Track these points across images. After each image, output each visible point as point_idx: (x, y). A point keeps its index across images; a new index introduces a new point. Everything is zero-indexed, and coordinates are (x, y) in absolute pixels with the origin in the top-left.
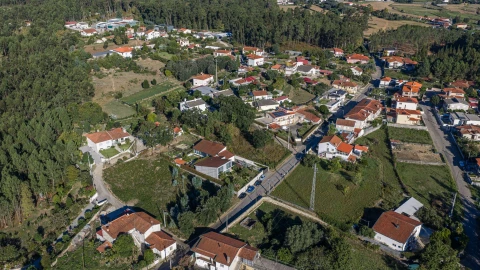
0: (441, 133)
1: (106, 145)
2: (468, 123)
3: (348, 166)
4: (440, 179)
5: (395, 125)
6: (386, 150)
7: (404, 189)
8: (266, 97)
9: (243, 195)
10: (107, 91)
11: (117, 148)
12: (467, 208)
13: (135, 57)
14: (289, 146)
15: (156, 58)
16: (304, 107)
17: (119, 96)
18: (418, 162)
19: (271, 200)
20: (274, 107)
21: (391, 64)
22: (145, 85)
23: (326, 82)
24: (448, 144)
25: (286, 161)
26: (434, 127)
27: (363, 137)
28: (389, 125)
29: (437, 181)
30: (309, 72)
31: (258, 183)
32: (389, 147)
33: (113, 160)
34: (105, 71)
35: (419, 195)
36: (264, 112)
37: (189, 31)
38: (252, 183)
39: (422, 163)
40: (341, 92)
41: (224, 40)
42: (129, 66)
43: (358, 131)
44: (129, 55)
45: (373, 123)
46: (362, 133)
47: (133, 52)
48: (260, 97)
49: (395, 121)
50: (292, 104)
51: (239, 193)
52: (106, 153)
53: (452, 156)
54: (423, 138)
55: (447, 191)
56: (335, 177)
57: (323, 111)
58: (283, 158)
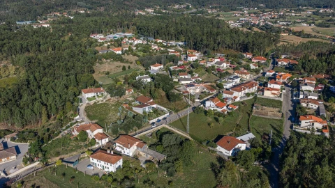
0: (291, 103)
1: (90, 95)
2: (309, 97)
3: (220, 114)
4: (275, 126)
5: (262, 97)
6: (250, 109)
7: (249, 128)
8: (187, 77)
9: (153, 123)
10: (102, 71)
11: (96, 97)
12: (283, 141)
13: (123, 54)
14: (190, 102)
15: (135, 55)
16: (209, 84)
17: (108, 73)
18: (266, 117)
19: (167, 126)
20: (189, 82)
21: (280, 63)
22: (124, 68)
23: (231, 71)
24: (291, 108)
25: (186, 110)
26: (288, 99)
27: (239, 102)
28: (258, 96)
29: (273, 127)
30: (222, 66)
31: (165, 118)
32: (252, 108)
33: (92, 102)
34: (104, 60)
35: (258, 133)
36: (182, 84)
37: (161, 41)
38: (161, 118)
39: (268, 117)
40: (237, 77)
41: (181, 46)
42: (119, 58)
43: (235, 98)
44: (120, 52)
45: (248, 95)
46: (238, 100)
47: (122, 51)
48: (183, 77)
49: (263, 95)
50: (202, 81)
51: (151, 122)
52: (89, 99)
53: (290, 114)
54: (276, 105)
55: (275, 132)
56: (210, 119)
57: (220, 86)
58: (185, 108)
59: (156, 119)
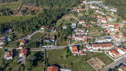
6: (91, 58)
8: (82, 31)
9: (44, 47)
20: (79, 34)
22: (71, 19)
36: (76, 34)
38: (48, 46)
39: (93, 66)
59: (46, 46)
